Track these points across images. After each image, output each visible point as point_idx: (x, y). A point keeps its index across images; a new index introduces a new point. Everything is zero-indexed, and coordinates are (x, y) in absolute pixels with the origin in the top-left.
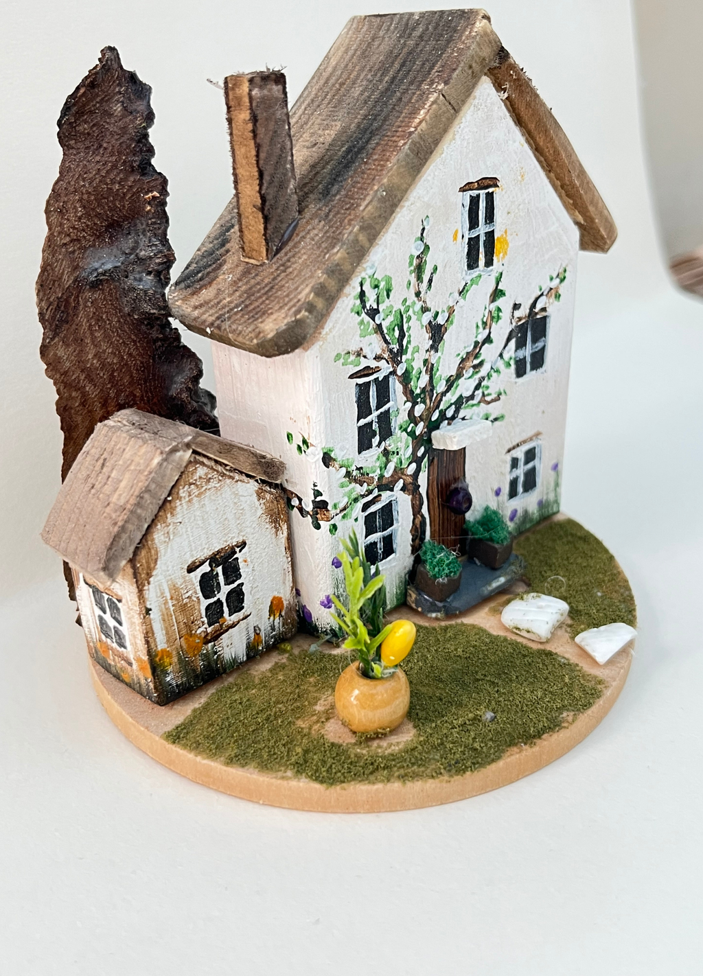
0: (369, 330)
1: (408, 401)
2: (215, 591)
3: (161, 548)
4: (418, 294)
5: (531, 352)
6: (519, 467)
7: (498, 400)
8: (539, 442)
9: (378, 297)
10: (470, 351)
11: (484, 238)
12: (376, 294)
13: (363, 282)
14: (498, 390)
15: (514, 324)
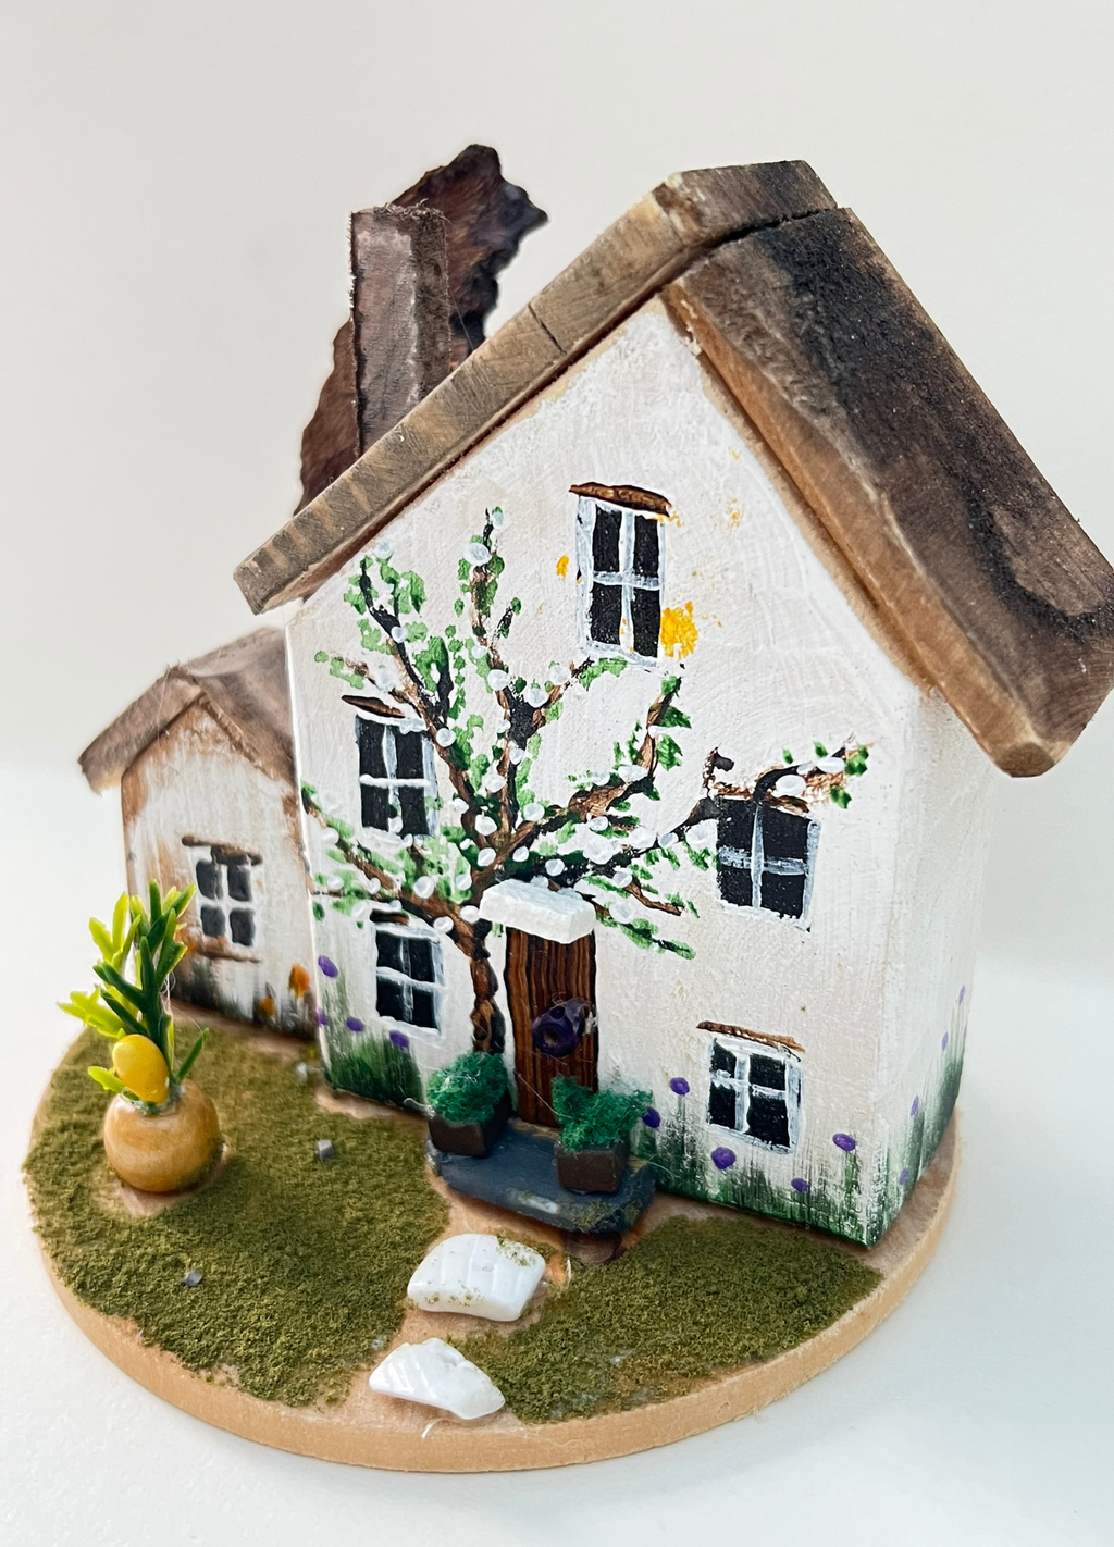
0: (380, 644)
1: (460, 796)
2: (214, 894)
3: (153, 791)
4: (479, 631)
5: (763, 868)
6: (736, 1075)
7: (673, 913)
8: (793, 1060)
9: (396, 599)
10: (602, 788)
11: (634, 598)
12: (393, 593)
13: (367, 564)
14: (673, 894)
15: (713, 793)
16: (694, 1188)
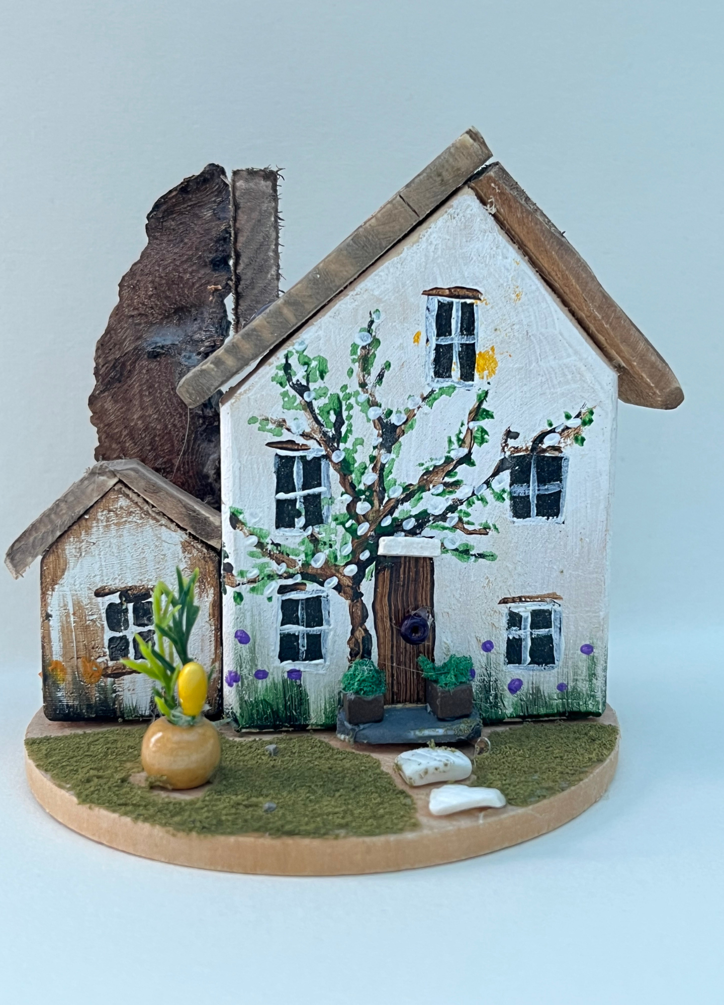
0: (295, 404)
1: (346, 493)
2: (121, 626)
3: (72, 561)
4: (363, 385)
5: (537, 492)
6: (523, 627)
7: (484, 534)
8: (556, 606)
9: (308, 375)
10: (440, 466)
11: (460, 349)
12: (306, 371)
13: (289, 355)
14: (484, 522)
15: (508, 453)
16: (496, 713)
